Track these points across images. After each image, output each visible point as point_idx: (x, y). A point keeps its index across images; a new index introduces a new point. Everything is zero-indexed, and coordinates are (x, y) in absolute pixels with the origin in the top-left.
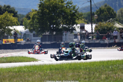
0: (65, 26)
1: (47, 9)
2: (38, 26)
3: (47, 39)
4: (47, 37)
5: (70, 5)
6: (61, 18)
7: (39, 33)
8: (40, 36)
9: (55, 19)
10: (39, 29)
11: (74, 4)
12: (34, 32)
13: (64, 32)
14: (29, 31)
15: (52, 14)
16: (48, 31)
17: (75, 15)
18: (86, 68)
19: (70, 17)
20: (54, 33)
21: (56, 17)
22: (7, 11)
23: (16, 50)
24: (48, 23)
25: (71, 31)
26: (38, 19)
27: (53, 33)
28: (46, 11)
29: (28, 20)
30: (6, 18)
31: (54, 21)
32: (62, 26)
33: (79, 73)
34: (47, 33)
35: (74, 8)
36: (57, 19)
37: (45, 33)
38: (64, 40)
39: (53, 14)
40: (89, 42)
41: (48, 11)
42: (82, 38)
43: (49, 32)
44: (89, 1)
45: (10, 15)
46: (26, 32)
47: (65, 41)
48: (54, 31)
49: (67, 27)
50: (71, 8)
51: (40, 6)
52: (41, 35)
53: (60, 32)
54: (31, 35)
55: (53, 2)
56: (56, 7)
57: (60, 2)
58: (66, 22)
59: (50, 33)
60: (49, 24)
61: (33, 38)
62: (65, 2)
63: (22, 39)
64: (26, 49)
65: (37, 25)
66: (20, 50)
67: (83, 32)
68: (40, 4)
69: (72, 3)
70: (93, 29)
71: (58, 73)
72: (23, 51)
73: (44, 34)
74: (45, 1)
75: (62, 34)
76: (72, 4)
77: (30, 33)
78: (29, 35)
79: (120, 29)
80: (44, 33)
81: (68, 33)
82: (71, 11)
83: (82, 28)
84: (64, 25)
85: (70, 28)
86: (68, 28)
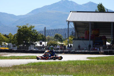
1: (22, 32)
2: (16, 41)
10: (17, 43)
12: (14, 45)
17: (37, 37)
19: (34, 37)
25: (34, 45)
26: (17, 37)
31: (26, 39)
34: (22, 45)
36: (27, 38)
44: (44, 29)
48: (25, 44)
51: (18, 30)
53: (28, 45)
55: (26, 29)
56: (27, 32)
58: (32, 40)
62: (32, 30)
73: (20, 46)
82: (35, 34)
85: (34, 43)
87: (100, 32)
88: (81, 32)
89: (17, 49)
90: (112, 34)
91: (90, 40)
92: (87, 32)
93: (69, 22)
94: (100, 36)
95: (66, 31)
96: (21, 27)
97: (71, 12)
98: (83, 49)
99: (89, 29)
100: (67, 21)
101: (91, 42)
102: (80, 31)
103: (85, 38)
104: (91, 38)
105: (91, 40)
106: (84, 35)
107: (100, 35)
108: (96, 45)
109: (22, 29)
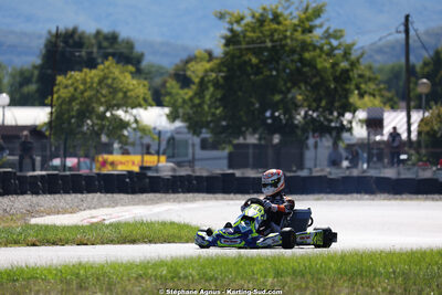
0: (315, 115)
1: (253, 52)
2: (218, 112)
3: (251, 160)
4: (251, 151)
5: (335, 43)
6: (300, 88)
7: (223, 136)
8: (224, 149)
9: (281, 92)
10: (224, 123)
11: (347, 40)
12: (206, 134)
13: (311, 134)
14: (186, 130)
15: (271, 70)
16: (254, 132)
17: (350, 79)
18: (394, 272)
20: (276, 139)
21: (285, 84)
22: (110, 58)
23: (144, 195)
24: (253, 104)
25: (334, 134)
26: (216, 85)
27: (272, 140)
28: (250, 60)
29: (182, 88)
30: (109, 81)
31: (277, 97)
32: (302, 113)
33: (372, 287)
34: (252, 139)
35: (346, 54)
37: (245, 139)
38: (309, 163)
39: (274, 73)
40: (399, 173)
41: (254, 60)
42: (375, 159)
43: (257, 136)
44: (402, 28)
45: (122, 72)
46: (178, 131)
47: (314, 170)
48: (274, 133)
49: (322, 119)
50: (336, 52)
51: (228, 41)
52: (230, 142)
54: (193, 145)
55: (276, 30)
57: (300, 29)
58: (318, 100)
59: (260, 139)
60: (257, 105)
61: (200, 153)
62: (318, 33)
63: (163, 158)
64: (179, 192)
65: (216, 108)
66: (158, 195)
67: (378, 138)
68: (229, 34)
69: (342, 36)
70: (414, 128)
71: (303, 285)
72: (168, 200)
73: (241, 140)
74: (247, 25)
75: (302, 145)
76: (342, 40)
77: (190, 136)
78: (186, 142)
80: (238, 138)
81: (324, 139)
82: (334, 65)
83: (375, 124)
84: (310, 112)
85: (333, 124)
86: (326, 123)
89: (221, 168)
96: (248, 19)
109: (253, 35)
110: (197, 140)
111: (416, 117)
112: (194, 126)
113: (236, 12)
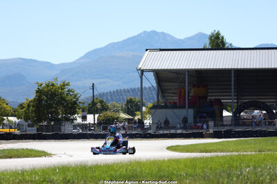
1: (45, 95)
3: (45, 130)
4: (44, 127)
5: (71, 93)
6: (60, 107)
7: (35, 123)
8: (35, 127)
10: (35, 119)
11: (75, 92)
12: (29, 122)
13: (64, 121)
14: (23, 121)
16: (45, 121)
17: (76, 104)
19: (70, 105)
20: (52, 123)
25: (71, 121)
26: (33, 106)
31: (53, 110)
35: (76, 95)
36: (56, 108)
37: (42, 123)
39: (52, 102)
40: (93, 133)
41: (45, 98)
42: (84, 129)
44: (92, 88)
46: (20, 122)
48: (52, 120)
50: (72, 96)
51: (37, 92)
52: (38, 125)
53: (59, 122)
54: (26, 126)
56: (55, 94)
57: (60, 89)
58: (66, 110)
59: (47, 123)
60: (46, 112)
61: (28, 129)
62: (66, 90)
63: (16, 130)
65: (33, 114)
67: (85, 122)
68: (37, 90)
70: (96, 119)
74: (43, 87)
75: (60, 124)
77: (24, 123)
78: (23, 125)
79: (126, 119)
80: (40, 123)
81: (68, 123)
82: (72, 100)
83: (84, 118)
85: (71, 118)
87: (209, 91)
88: (170, 91)
89: (35, 132)
90: (233, 94)
91: (187, 107)
92: (181, 91)
93: (142, 71)
94: (210, 100)
95: (153, 92)
96: (44, 85)
97: (147, 50)
98: (174, 128)
99: (185, 86)
100: (138, 70)
101: (191, 112)
102: (168, 89)
103: (178, 104)
104: (189, 104)
105: (189, 108)
106: (176, 99)
107: (209, 98)
108: (201, 117)
109: (45, 89)
110: (27, 124)
111: (97, 116)
112: (26, 120)
113: (40, 82)
